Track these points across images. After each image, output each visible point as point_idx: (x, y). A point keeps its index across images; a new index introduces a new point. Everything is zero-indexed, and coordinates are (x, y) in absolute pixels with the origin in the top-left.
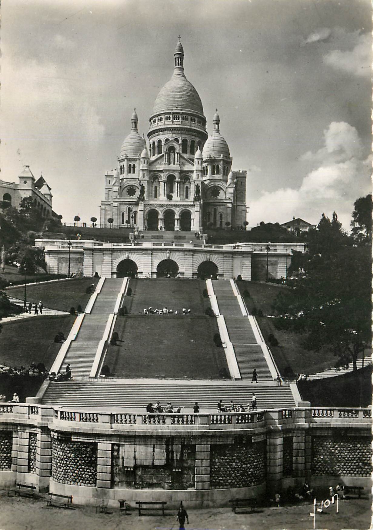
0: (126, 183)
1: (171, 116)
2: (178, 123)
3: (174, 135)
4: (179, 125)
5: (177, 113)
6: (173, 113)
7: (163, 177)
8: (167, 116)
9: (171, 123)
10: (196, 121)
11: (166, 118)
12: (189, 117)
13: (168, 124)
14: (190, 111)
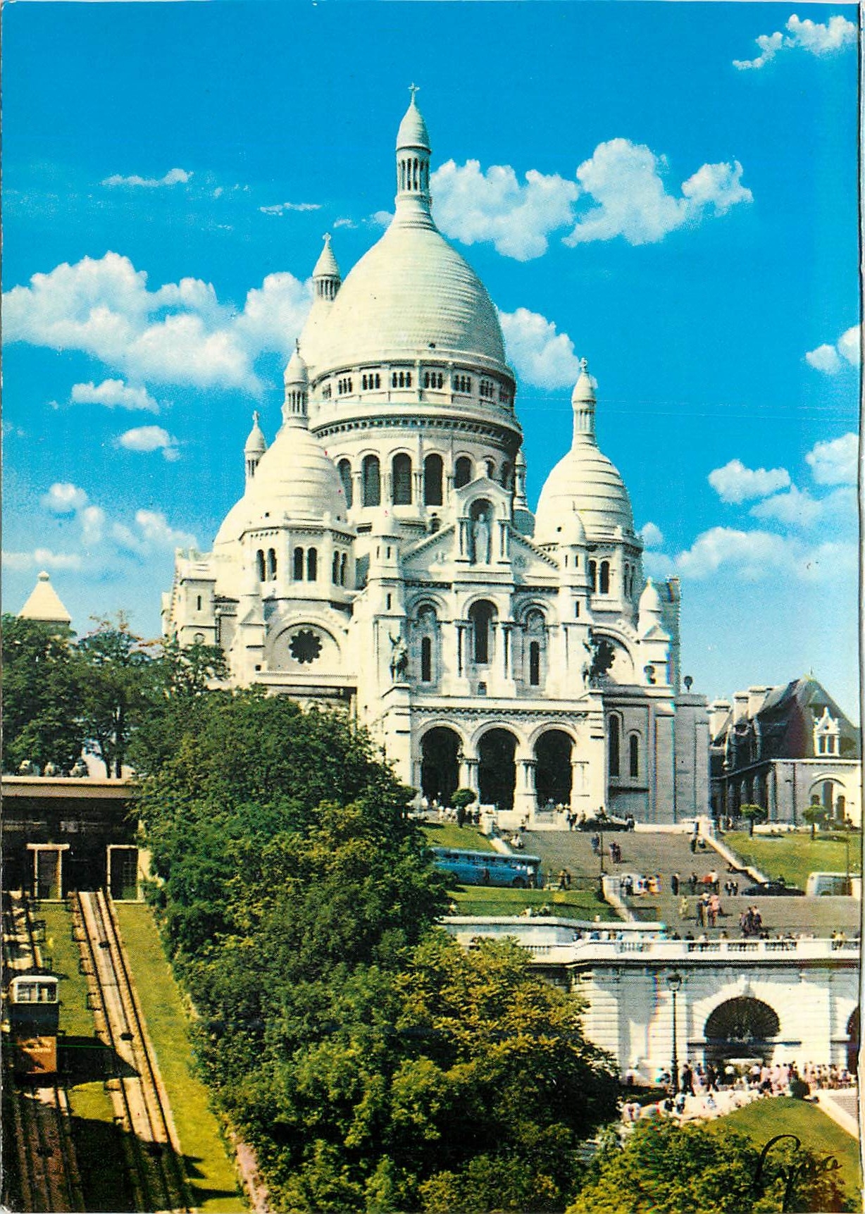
0: (290, 615)
1: (415, 374)
2: (440, 402)
3: (428, 444)
4: (444, 407)
5: (434, 364)
6: (424, 364)
7: (454, 606)
8: (398, 371)
9: (416, 397)
10: (496, 394)
11: (395, 379)
12: (476, 381)
13: (405, 402)
14: (479, 359)
